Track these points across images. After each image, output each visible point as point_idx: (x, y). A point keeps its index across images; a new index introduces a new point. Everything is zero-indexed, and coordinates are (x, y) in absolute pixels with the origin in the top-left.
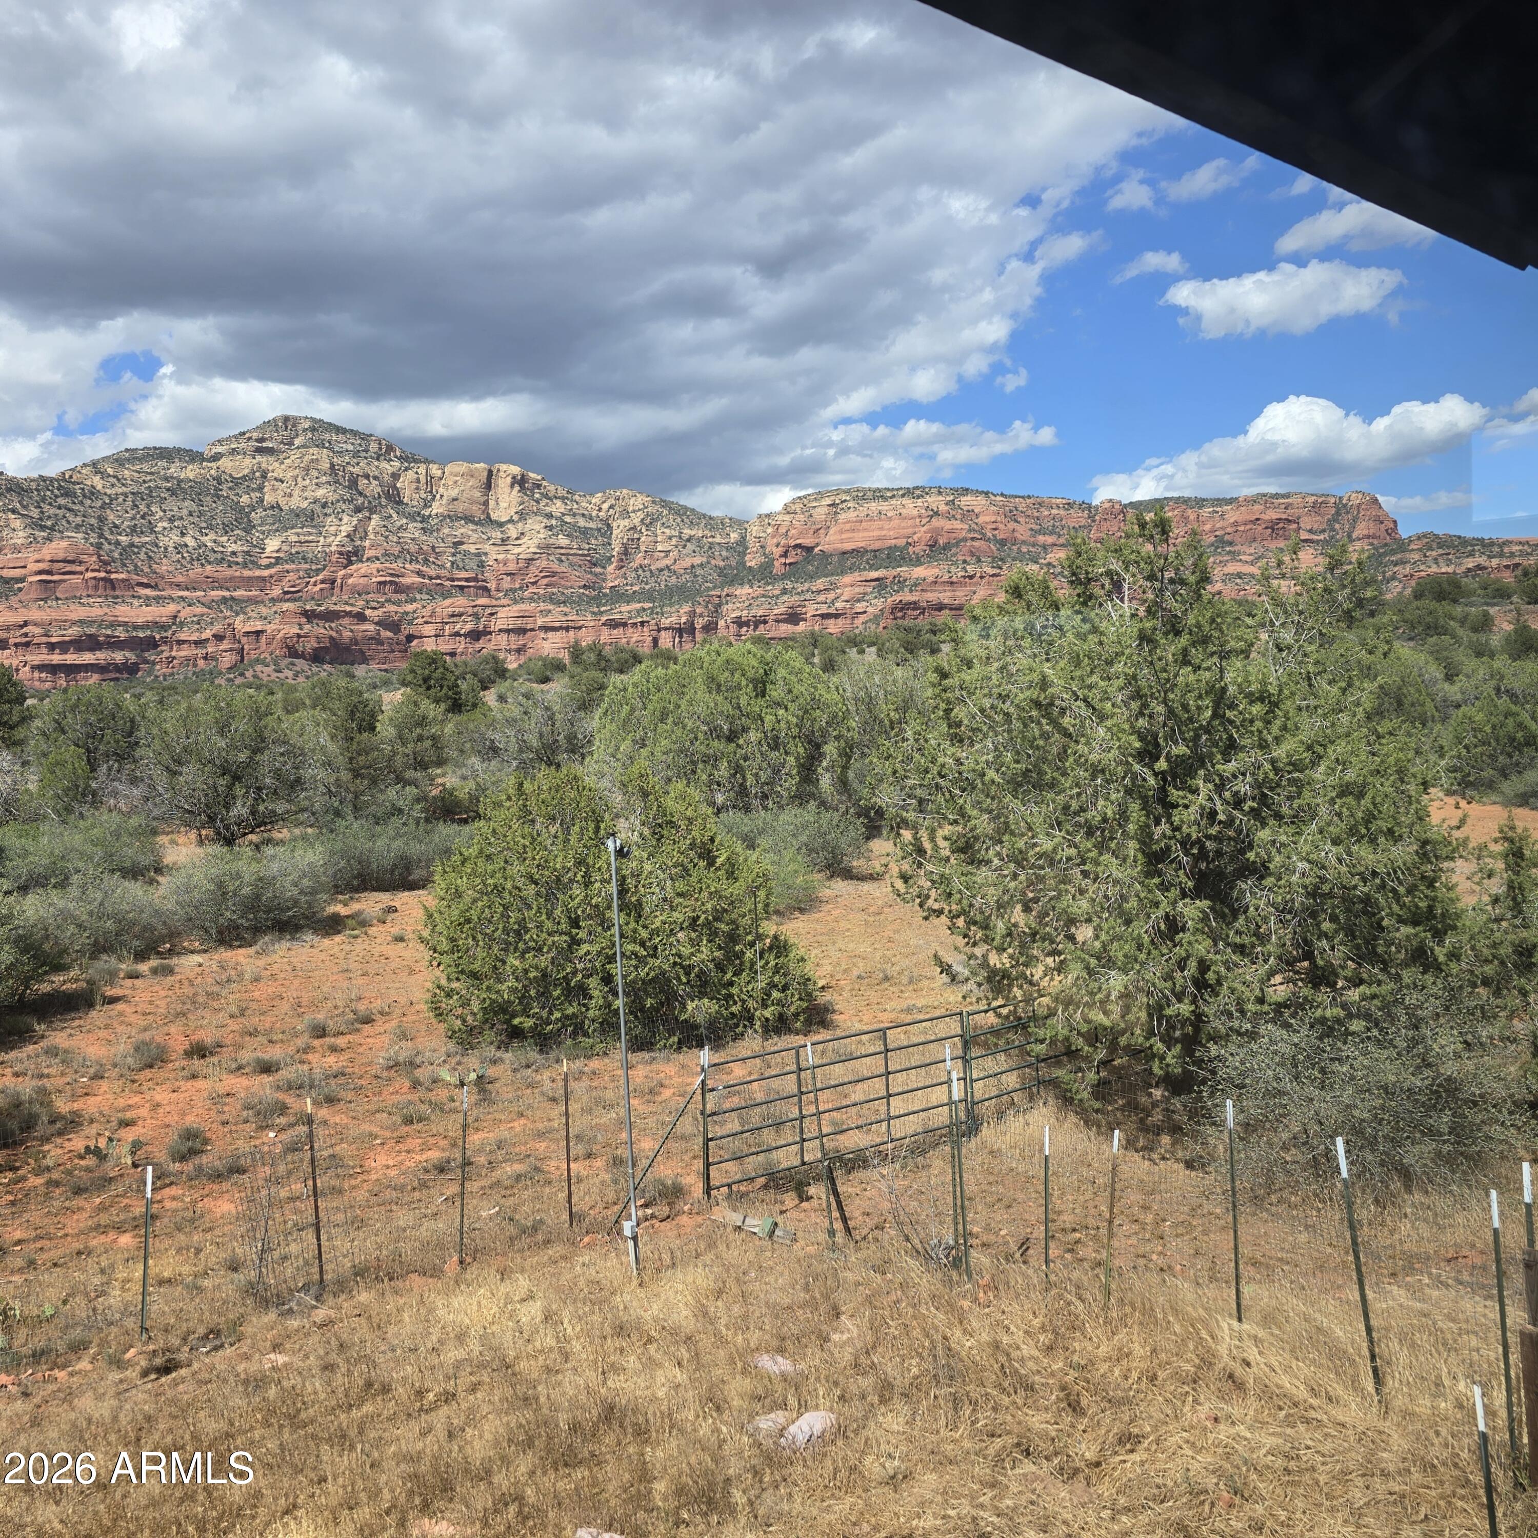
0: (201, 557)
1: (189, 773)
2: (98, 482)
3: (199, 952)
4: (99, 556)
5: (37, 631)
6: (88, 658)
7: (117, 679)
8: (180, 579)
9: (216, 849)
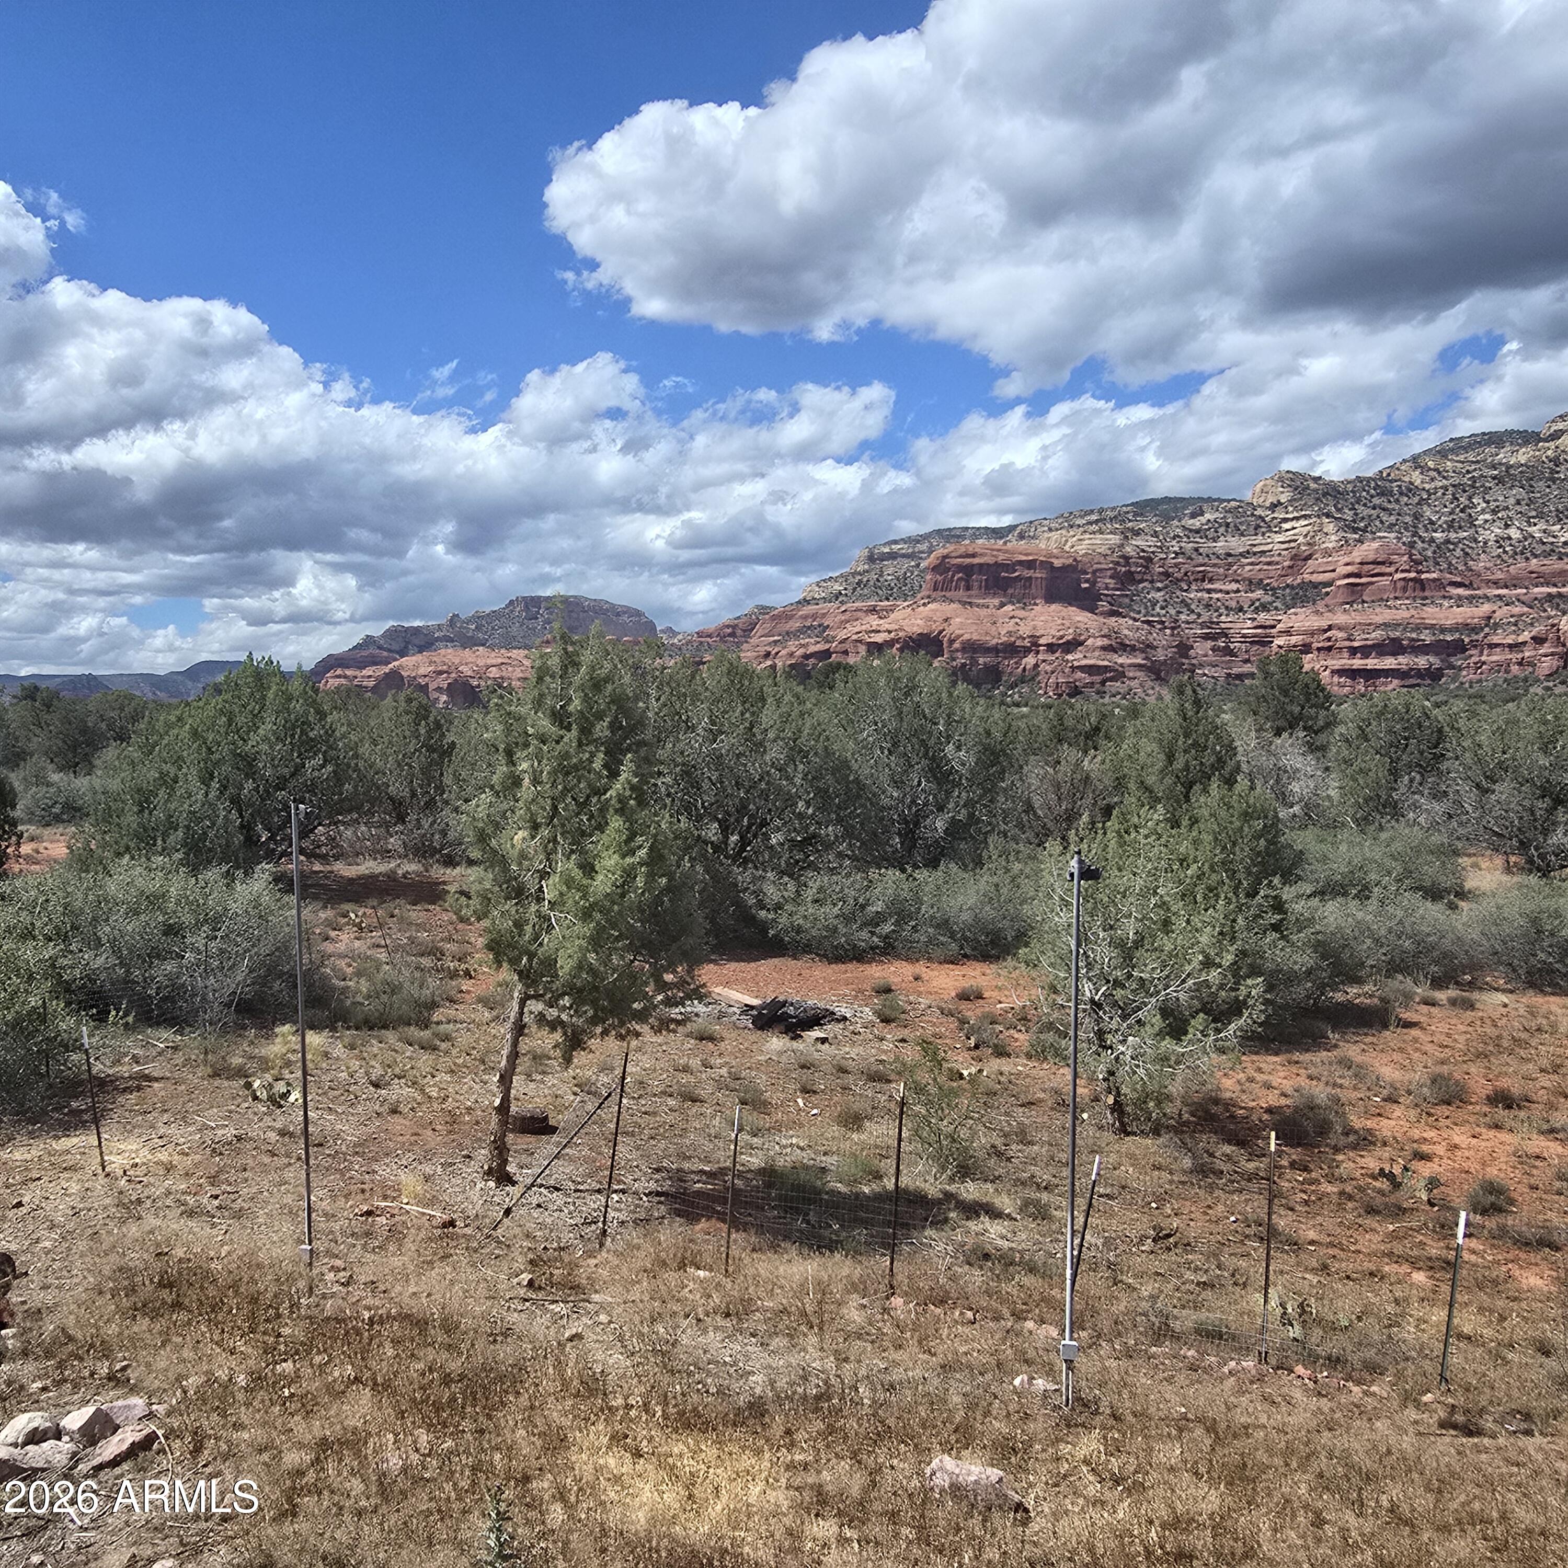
0: (1525, 550)
1: (1503, 790)
2: (1417, 477)
3: (1504, 991)
4: (1411, 555)
5: (1341, 635)
6: (1389, 663)
7: (1418, 685)
8: (1499, 575)
9: (1533, 880)
